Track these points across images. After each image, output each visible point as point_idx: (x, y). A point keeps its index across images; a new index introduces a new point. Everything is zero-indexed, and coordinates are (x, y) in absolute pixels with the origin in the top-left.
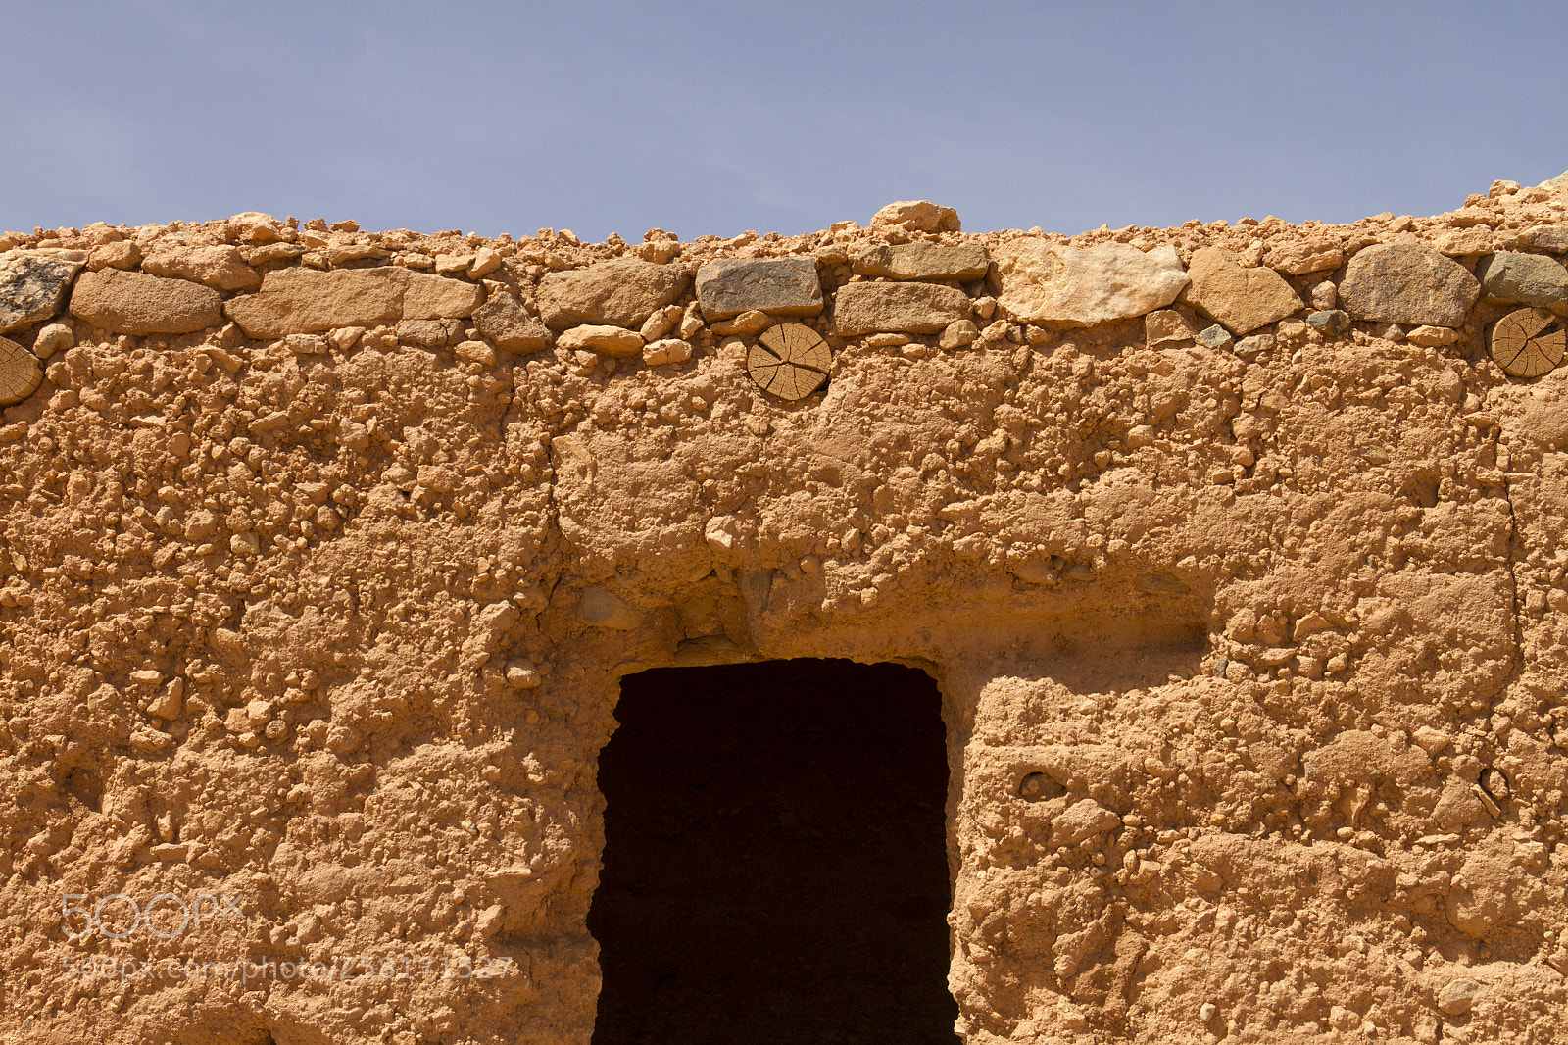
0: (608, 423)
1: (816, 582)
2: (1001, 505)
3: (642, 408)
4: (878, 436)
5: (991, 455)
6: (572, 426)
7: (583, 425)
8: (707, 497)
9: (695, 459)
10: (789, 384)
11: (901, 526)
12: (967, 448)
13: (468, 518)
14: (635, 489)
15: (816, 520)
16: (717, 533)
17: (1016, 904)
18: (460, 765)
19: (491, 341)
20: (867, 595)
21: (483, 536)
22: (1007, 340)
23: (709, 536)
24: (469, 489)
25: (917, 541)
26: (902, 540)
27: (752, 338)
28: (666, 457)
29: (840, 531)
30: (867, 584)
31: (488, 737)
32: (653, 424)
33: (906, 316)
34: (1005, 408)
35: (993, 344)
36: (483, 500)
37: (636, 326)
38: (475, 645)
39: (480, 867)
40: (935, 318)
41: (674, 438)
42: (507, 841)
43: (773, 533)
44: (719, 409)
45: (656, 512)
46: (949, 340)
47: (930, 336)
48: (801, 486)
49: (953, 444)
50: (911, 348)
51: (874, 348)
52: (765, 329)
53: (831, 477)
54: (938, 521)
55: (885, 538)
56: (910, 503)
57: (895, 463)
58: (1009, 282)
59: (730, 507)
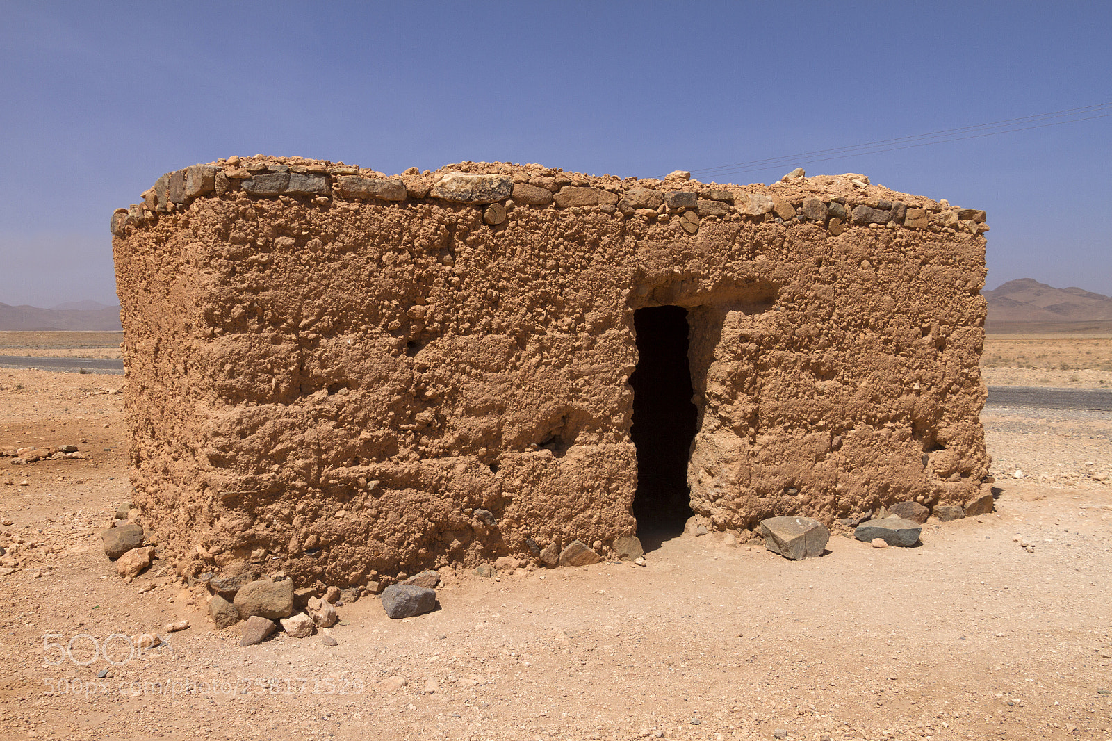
0: (651, 238)
1: (696, 285)
2: (738, 264)
3: (659, 234)
4: (712, 244)
5: (736, 250)
6: (643, 238)
7: (646, 238)
8: (675, 259)
9: (672, 249)
10: (690, 228)
11: (716, 269)
12: (731, 247)
13: (619, 264)
14: (659, 257)
15: (699, 267)
16: (677, 269)
17: (739, 371)
18: (619, 336)
19: (623, 212)
20: (710, 288)
21: (623, 270)
22: (737, 220)
23: (675, 271)
24: (620, 256)
25: (720, 274)
26: (717, 273)
27: (681, 214)
28: (665, 248)
29: (704, 271)
30: (710, 285)
31: (623, 328)
32: (663, 239)
33: (717, 211)
34: (738, 238)
35: (735, 220)
36: (622, 259)
37: (656, 209)
38: (622, 301)
39: (623, 365)
40: (723, 212)
41: (667, 243)
42: (628, 357)
43: (689, 271)
44: (677, 235)
45: (663, 264)
46: (726, 218)
47: (721, 216)
48: (695, 258)
49: (727, 247)
50: (718, 220)
51: (709, 219)
52: (684, 212)
53: (702, 255)
54: (725, 268)
55: (713, 273)
56: (719, 264)
57: (715, 252)
58: (736, 202)
59: (678, 263)
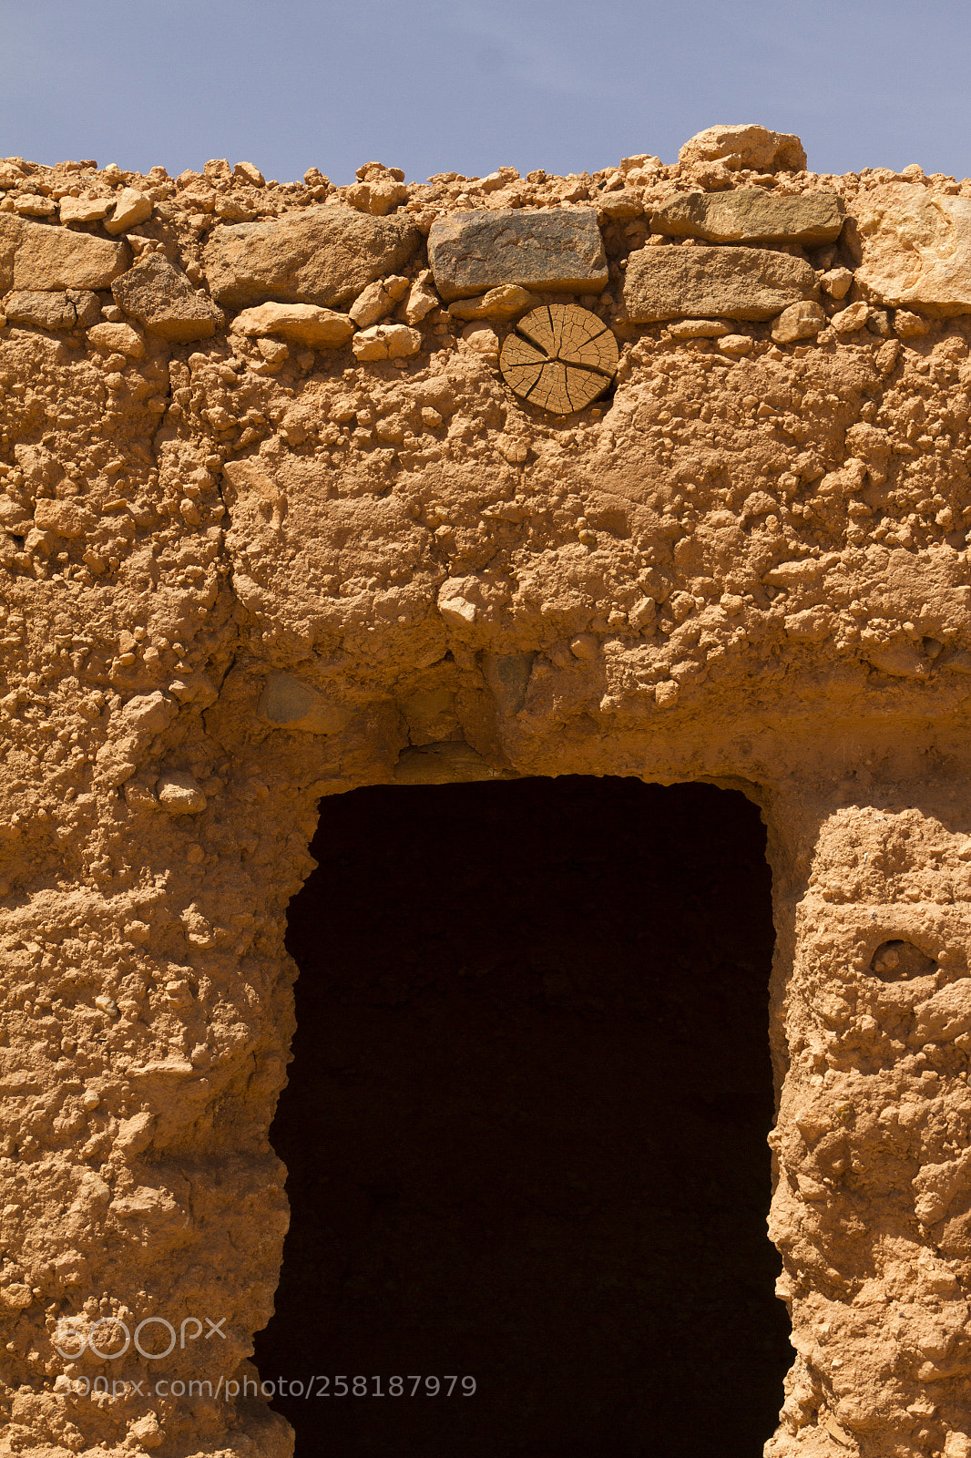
0: (302, 443)
1: (593, 672)
2: (853, 566)
3: (350, 422)
4: (682, 466)
5: (842, 496)
6: (253, 446)
7: (268, 445)
8: (442, 550)
9: (424, 496)
10: (558, 391)
11: (712, 595)
12: (807, 484)
13: (106, 574)
14: (340, 537)
15: (594, 584)
16: (455, 601)
17: (863, 1122)
18: (94, 920)
19: (138, 323)
20: (663, 690)
21: (126, 600)
22: (866, 332)
23: (444, 605)
24: (107, 534)
25: (735, 616)
26: (714, 613)
27: (506, 324)
28: (384, 492)
29: (628, 600)
30: (664, 675)
31: (133, 882)
32: (366, 445)
33: (724, 296)
34: (861, 428)
35: (847, 336)
36: (126, 550)
37: (343, 305)
38: (116, 753)
39: (122, 1061)
40: (766, 298)
41: (395, 465)
42: (159, 1025)
43: (532, 602)
44: (459, 425)
45: (369, 570)
46: (786, 330)
47: (758, 323)
48: (573, 537)
49: (787, 480)
50: (731, 341)
51: (679, 341)
52: (525, 312)
53: (615, 523)
54: (765, 588)
55: (691, 611)
56: (726, 561)
57: (706, 505)
58: (872, 247)
59: (471, 564)
